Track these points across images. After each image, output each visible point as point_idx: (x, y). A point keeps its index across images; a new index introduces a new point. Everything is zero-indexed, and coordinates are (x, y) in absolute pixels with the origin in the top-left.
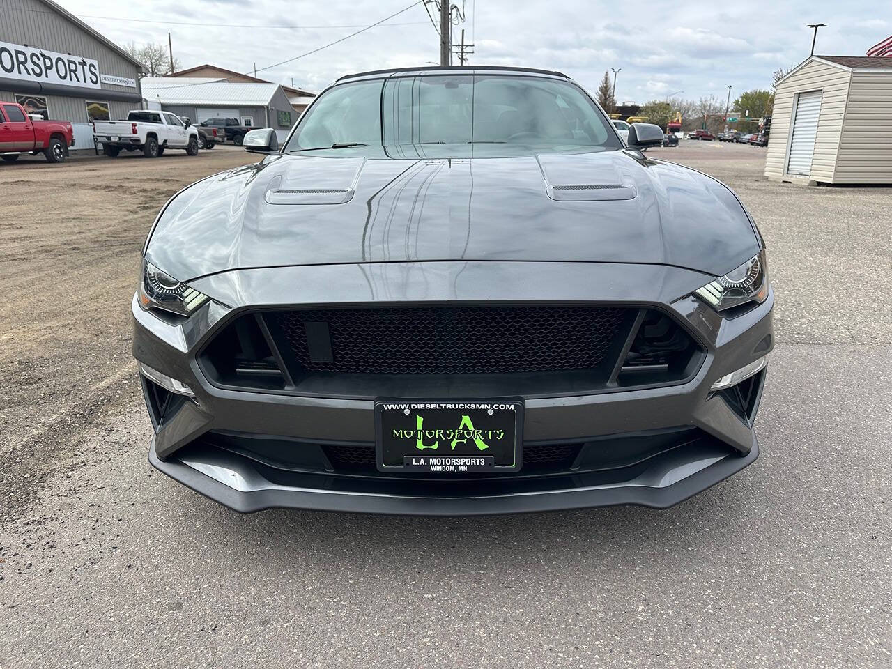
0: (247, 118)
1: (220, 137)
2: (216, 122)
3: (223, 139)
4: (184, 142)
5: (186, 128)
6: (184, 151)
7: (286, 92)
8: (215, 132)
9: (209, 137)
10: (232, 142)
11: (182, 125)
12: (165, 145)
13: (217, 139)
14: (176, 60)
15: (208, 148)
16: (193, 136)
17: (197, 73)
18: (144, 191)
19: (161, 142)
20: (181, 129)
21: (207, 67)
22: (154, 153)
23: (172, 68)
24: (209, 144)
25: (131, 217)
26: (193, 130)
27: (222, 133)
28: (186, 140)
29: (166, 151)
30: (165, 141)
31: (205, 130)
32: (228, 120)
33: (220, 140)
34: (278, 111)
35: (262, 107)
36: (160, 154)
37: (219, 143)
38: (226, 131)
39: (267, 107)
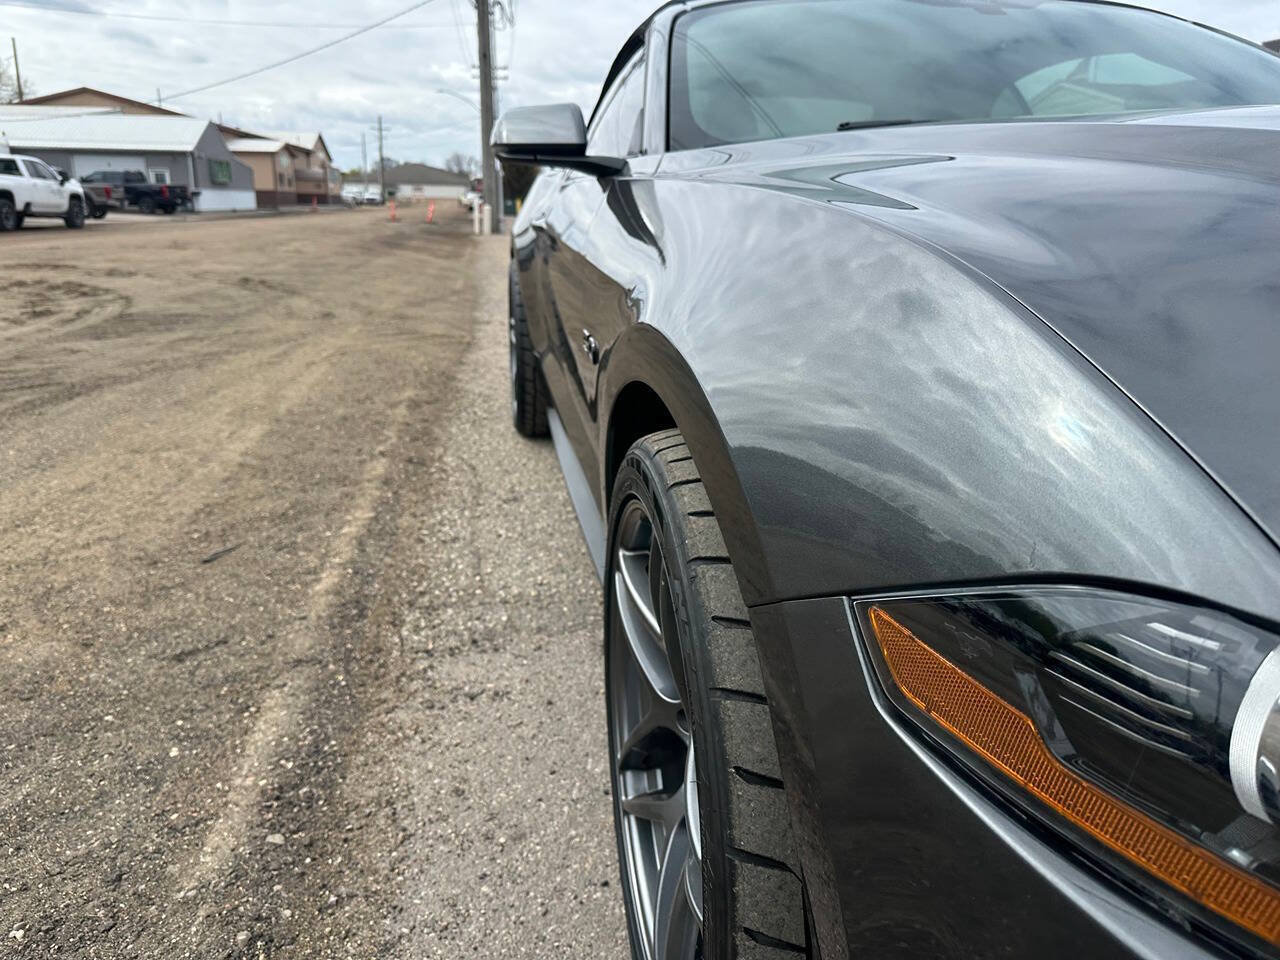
0: (160, 170)
1: (117, 199)
2: (106, 176)
3: (122, 204)
4: (58, 206)
5: (62, 183)
6: (60, 222)
7: (220, 132)
8: (108, 192)
9: (98, 199)
10: (136, 208)
11: (55, 179)
12: (28, 211)
13: (111, 202)
14: (26, 82)
15: (96, 217)
16: (74, 197)
17: (69, 100)
18: (21, 284)
19: (20, 206)
20: (54, 185)
21: (84, 91)
22: (10, 224)
23: (20, 94)
24: (99, 211)
25: (15, 331)
26: (74, 186)
27: (120, 193)
28: (64, 204)
29: (28, 222)
30: (28, 205)
31: (92, 189)
32: (127, 174)
33: (117, 204)
34: (209, 161)
35: (183, 154)
36: (19, 227)
37: (114, 209)
38: (128, 190)
39: (192, 153)
